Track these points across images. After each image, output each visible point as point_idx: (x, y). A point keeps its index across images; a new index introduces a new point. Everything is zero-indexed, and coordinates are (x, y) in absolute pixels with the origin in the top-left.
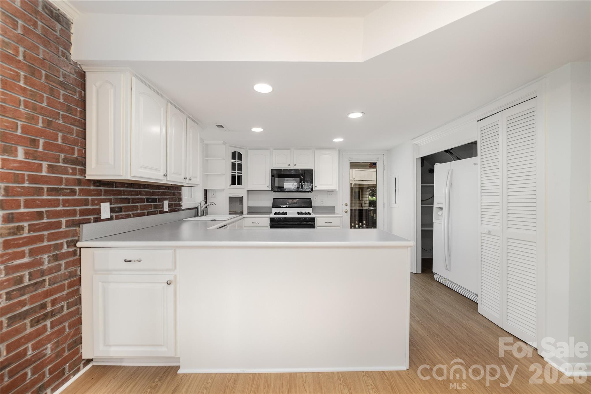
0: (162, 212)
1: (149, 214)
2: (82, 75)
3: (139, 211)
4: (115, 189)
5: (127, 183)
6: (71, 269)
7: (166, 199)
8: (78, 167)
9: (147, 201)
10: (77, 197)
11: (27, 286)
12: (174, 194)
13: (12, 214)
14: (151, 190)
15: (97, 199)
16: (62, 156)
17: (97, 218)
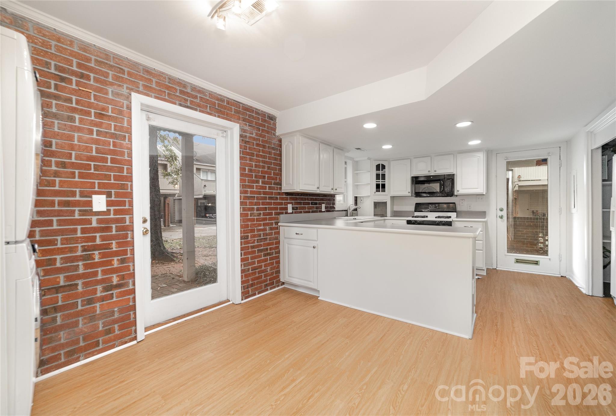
0: (321, 211)
1: (312, 212)
2: (280, 141)
3: (307, 210)
4: (294, 197)
5: (300, 194)
6: (276, 236)
7: (324, 203)
8: (279, 186)
9: (312, 204)
10: (278, 201)
11: (262, 239)
12: (329, 200)
13: (258, 207)
14: (314, 197)
15: (286, 202)
16: (273, 181)
17: (286, 212)
